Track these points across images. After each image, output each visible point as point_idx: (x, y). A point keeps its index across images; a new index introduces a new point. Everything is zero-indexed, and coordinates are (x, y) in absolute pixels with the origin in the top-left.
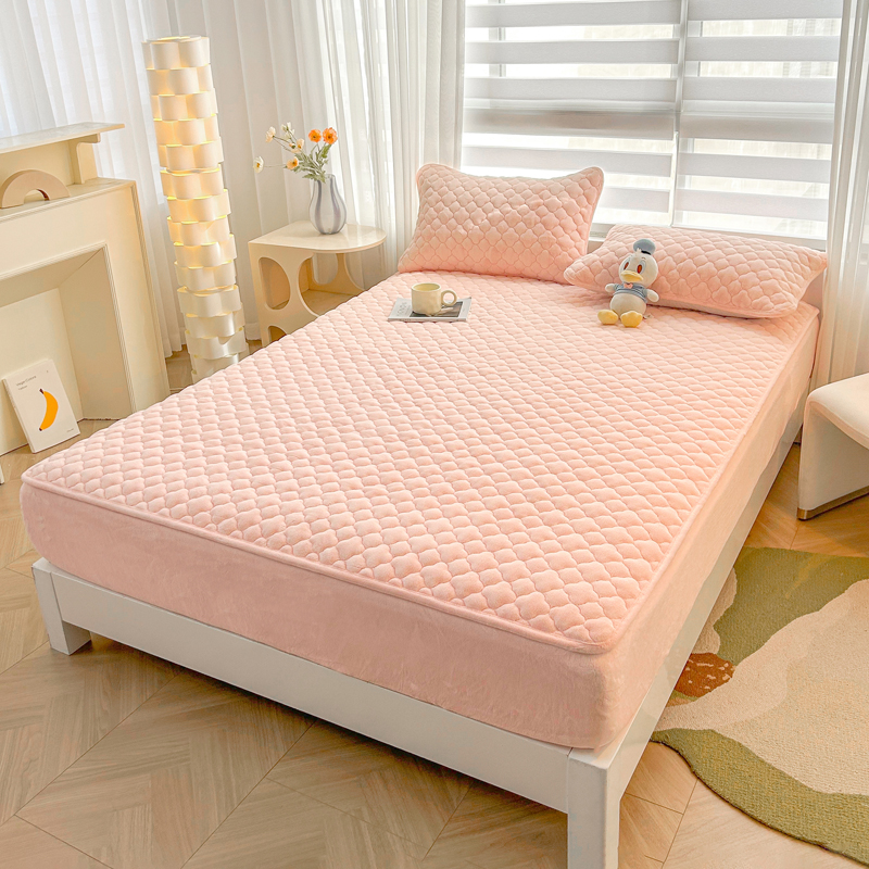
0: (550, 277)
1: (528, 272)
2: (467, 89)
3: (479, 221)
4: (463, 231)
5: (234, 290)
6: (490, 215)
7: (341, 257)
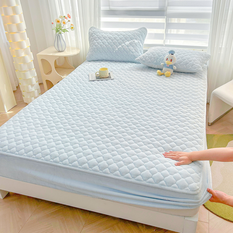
2: (102, 4)
5: (34, 70)
7: (65, 58)
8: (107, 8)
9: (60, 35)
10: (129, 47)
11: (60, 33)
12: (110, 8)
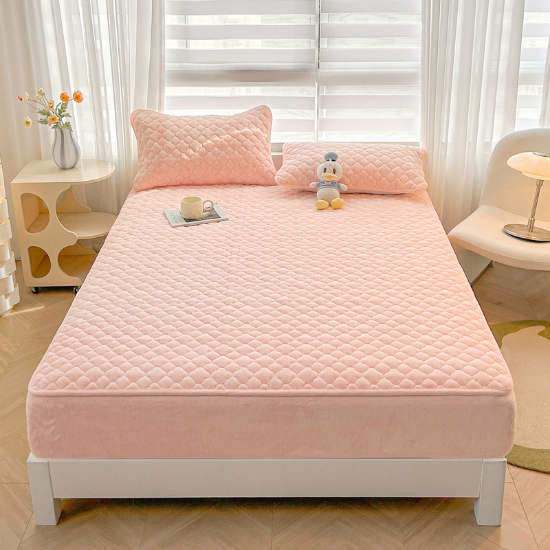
0: (254, 182)
1: (239, 180)
2: (167, 57)
3: (198, 149)
4: (186, 157)
6: (205, 144)
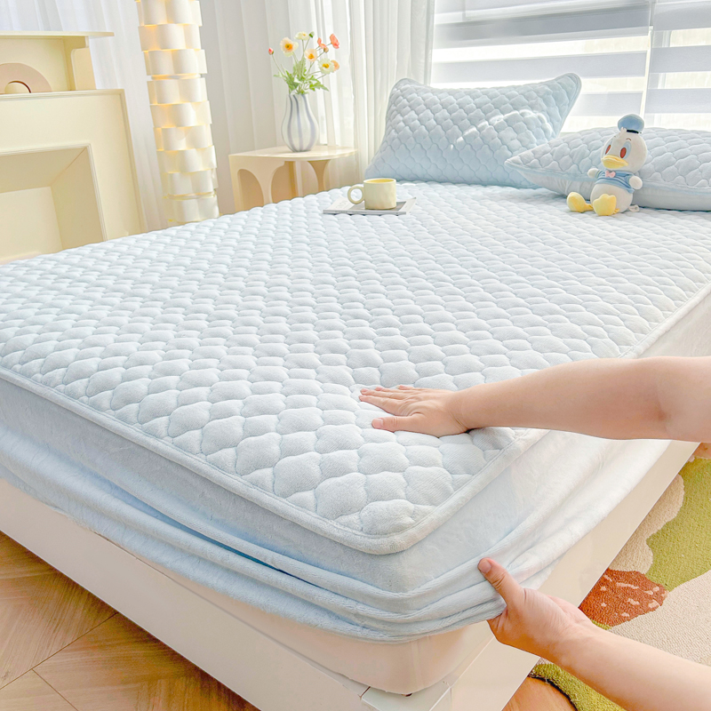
8: (456, 17)
9: (300, 98)
10: (502, 133)
11: (302, 93)
12: (464, 15)
